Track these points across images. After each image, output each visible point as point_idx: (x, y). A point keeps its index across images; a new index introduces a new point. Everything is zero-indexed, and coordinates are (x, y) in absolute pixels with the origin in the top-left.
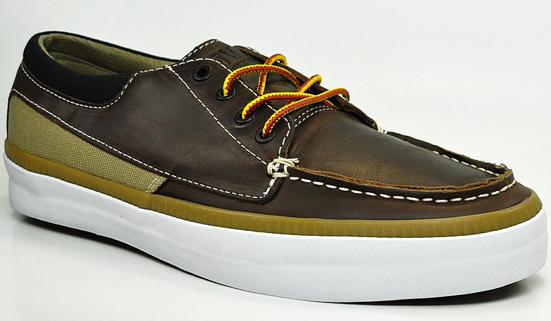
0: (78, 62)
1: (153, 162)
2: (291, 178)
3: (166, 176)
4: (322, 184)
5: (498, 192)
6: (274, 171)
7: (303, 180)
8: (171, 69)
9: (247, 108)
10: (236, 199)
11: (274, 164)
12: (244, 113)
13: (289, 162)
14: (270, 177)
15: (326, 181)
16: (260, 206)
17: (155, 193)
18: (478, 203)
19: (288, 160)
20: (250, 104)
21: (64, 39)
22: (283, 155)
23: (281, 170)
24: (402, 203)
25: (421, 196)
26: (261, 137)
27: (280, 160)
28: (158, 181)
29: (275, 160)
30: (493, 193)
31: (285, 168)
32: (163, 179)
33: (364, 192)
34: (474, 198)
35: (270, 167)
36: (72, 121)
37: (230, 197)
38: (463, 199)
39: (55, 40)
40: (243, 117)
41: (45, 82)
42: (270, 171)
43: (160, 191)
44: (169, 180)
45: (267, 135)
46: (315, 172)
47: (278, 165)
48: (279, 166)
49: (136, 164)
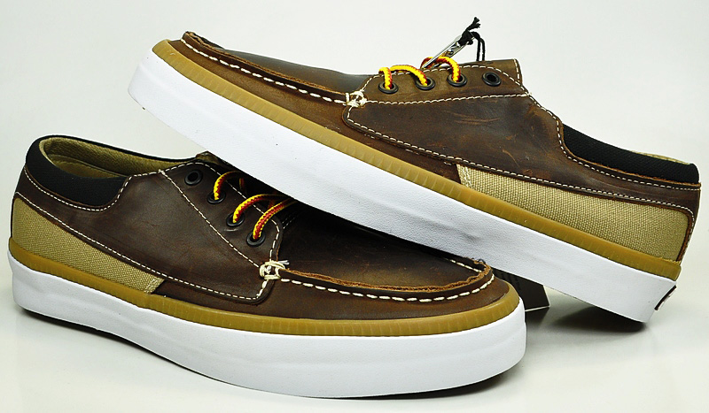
0: (74, 162)
1: (149, 262)
2: (283, 280)
3: (163, 277)
4: (311, 285)
5: (478, 290)
6: (266, 273)
7: (294, 282)
8: (164, 173)
9: (236, 212)
10: (230, 299)
11: (266, 267)
12: (235, 217)
13: (279, 265)
14: (263, 279)
15: (316, 282)
16: (254, 307)
17: (152, 293)
18: (460, 302)
19: (278, 263)
20: (239, 208)
21: (62, 142)
22: (274, 259)
23: (272, 272)
24: (388, 303)
25: (405, 296)
26: (252, 239)
27: (271, 263)
28: (157, 281)
29: (267, 263)
30: (474, 291)
31: (277, 270)
32: (161, 280)
33: (351, 292)
34: (456, 296)
35: (262, 270)
36: (73, 223)
37: (225, 298)
38: (445, 298)
39: (54, 144)
40: (234, 221)
41: (46, 187)
42: (262, 274)
43: (158, 291)
44: (166, 281)
45: (257, 239)
46: (305, 275)
47: (269, 268)
48: (272, 269)
49: (135, 266)
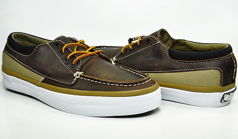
0: (25, 41)
1: (41, 72)
2: (81, 78)
3: (45, 77)
4: (90, 80)
5: (144, 83)
6: (76, 76)
7: (84, 79)
8: (48, 44)
9: (69, 56)
10: (64, 84)
11: (76, 74)
12: (68, 57)
13: (81, 73)
14: (75, 78)
15: (91, 79)
16: (71, 87)
17: (42, 82)
18: (137, 87)
19: (80, 73)
20: (70, 55)
21: (20, 35)
22: (78, 71)
23: (78, 76)
24: (114, 87)
25: (119, 84)
26: (73, 65)
27: (78, 72)
28: (43, 78)
29: (76, 73)
30: (142, 83)
31: (79, 75)
32: (44, 78)
33: (102, 83)
34: (136, 85)
35: (75, 75)
36: (20, 60)
37: (63, 84)
38: (132, 85)
39: (18, 35)
40: (68, 59)
41: (13, 48)
42: (74, 76)
43: (43, 81)
44: (46, 78)
45: (74, 65)
46: (88, 76)
47: (77, 74)
48: (78, 74)
49: (37, 73)
